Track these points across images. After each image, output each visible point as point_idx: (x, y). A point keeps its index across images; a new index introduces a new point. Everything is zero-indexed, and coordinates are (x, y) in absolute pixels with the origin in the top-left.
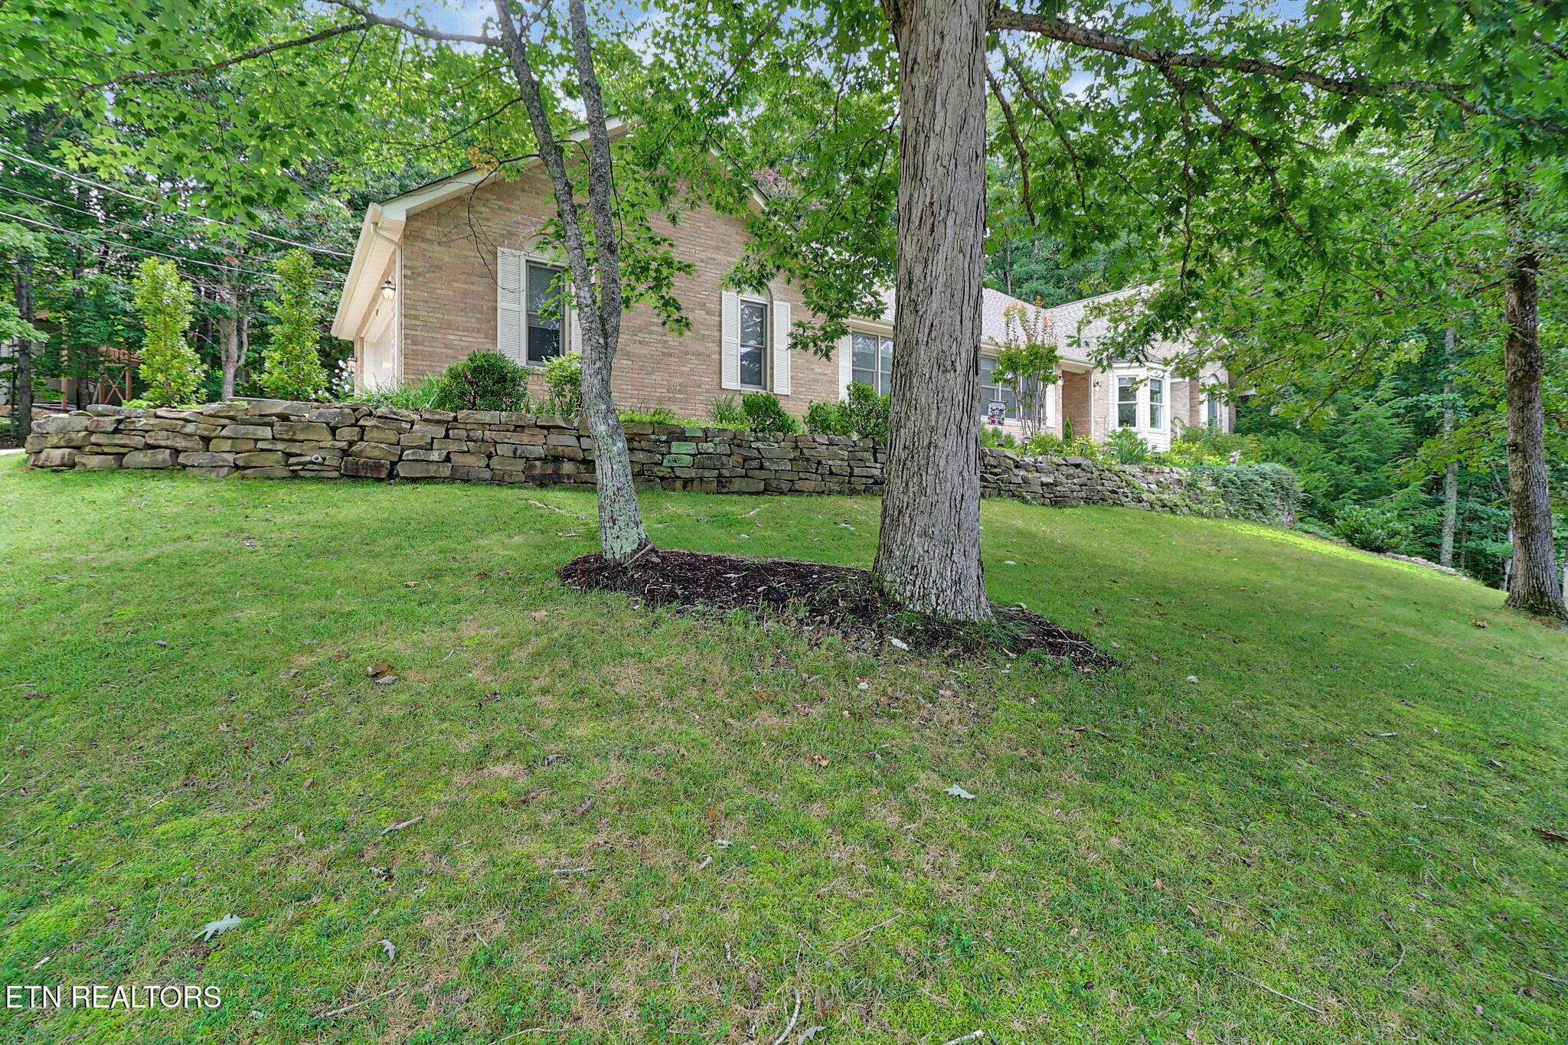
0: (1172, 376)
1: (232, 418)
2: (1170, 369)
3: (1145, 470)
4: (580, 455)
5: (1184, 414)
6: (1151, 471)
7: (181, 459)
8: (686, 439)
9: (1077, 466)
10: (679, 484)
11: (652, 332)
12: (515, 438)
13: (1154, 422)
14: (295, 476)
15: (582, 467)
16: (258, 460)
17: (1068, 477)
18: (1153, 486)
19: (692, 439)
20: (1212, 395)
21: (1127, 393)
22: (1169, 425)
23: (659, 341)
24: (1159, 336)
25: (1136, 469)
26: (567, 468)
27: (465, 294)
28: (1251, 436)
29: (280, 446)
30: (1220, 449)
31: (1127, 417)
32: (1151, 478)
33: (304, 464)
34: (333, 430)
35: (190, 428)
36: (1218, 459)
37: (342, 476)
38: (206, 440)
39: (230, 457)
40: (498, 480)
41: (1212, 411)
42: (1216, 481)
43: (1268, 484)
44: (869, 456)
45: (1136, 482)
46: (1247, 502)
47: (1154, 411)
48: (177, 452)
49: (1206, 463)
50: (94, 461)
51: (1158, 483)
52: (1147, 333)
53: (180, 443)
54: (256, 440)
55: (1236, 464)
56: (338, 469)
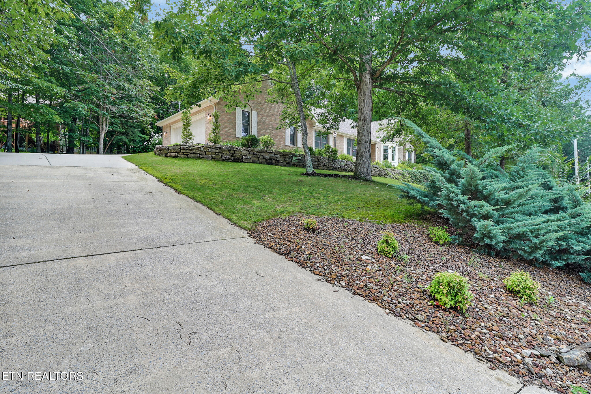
0: (398, 146)
1: (210, 148)
2: (398, 144)
3: (391, 170)
4: (276, 159)
5: (402, 157)
6: (393, 170)
7: (201, 156)
8: (296, 156)
9: (376, 167)
10: (295, 166)
11: (270, 130)
12: (263, 154)
13: (393, 160)
14: (223, 161)
15: (276, 162)
16: (217, 157)
17: (374, 170)
18: (394, 174)
19: (297, 156)
20: (410, 152)
21: (385, 150)
22: (397, 161)
23: (271, 132)
24: (396, 137)
25: (390, 170)
26: (274, 161)
27: (230, 119)
28: (419, 164)
29: (220, 154)
30: (411, 167)
31: (386, 157)
32: (393, 172)
33: (225, 158)
34: (229, 151)
35: (202, 149)
36: (410, 168)
37: (232, 161)
38: (205, 152)
39: (211, 156)
40: (261, 163)
41: (409, 156)
42: (409, 174)
43: (422, 175)
44: (332, 162)
45: (390, 172)
46: (417, 179)
47: (393, 156)
48: (200, 154)
49: (406, 169)
50: (182, 156)
51: (395, 173)
52: (393, 136)
53: (201, 153)
54: (215, 153)
55: (415, 170)
56: (232, 159)
